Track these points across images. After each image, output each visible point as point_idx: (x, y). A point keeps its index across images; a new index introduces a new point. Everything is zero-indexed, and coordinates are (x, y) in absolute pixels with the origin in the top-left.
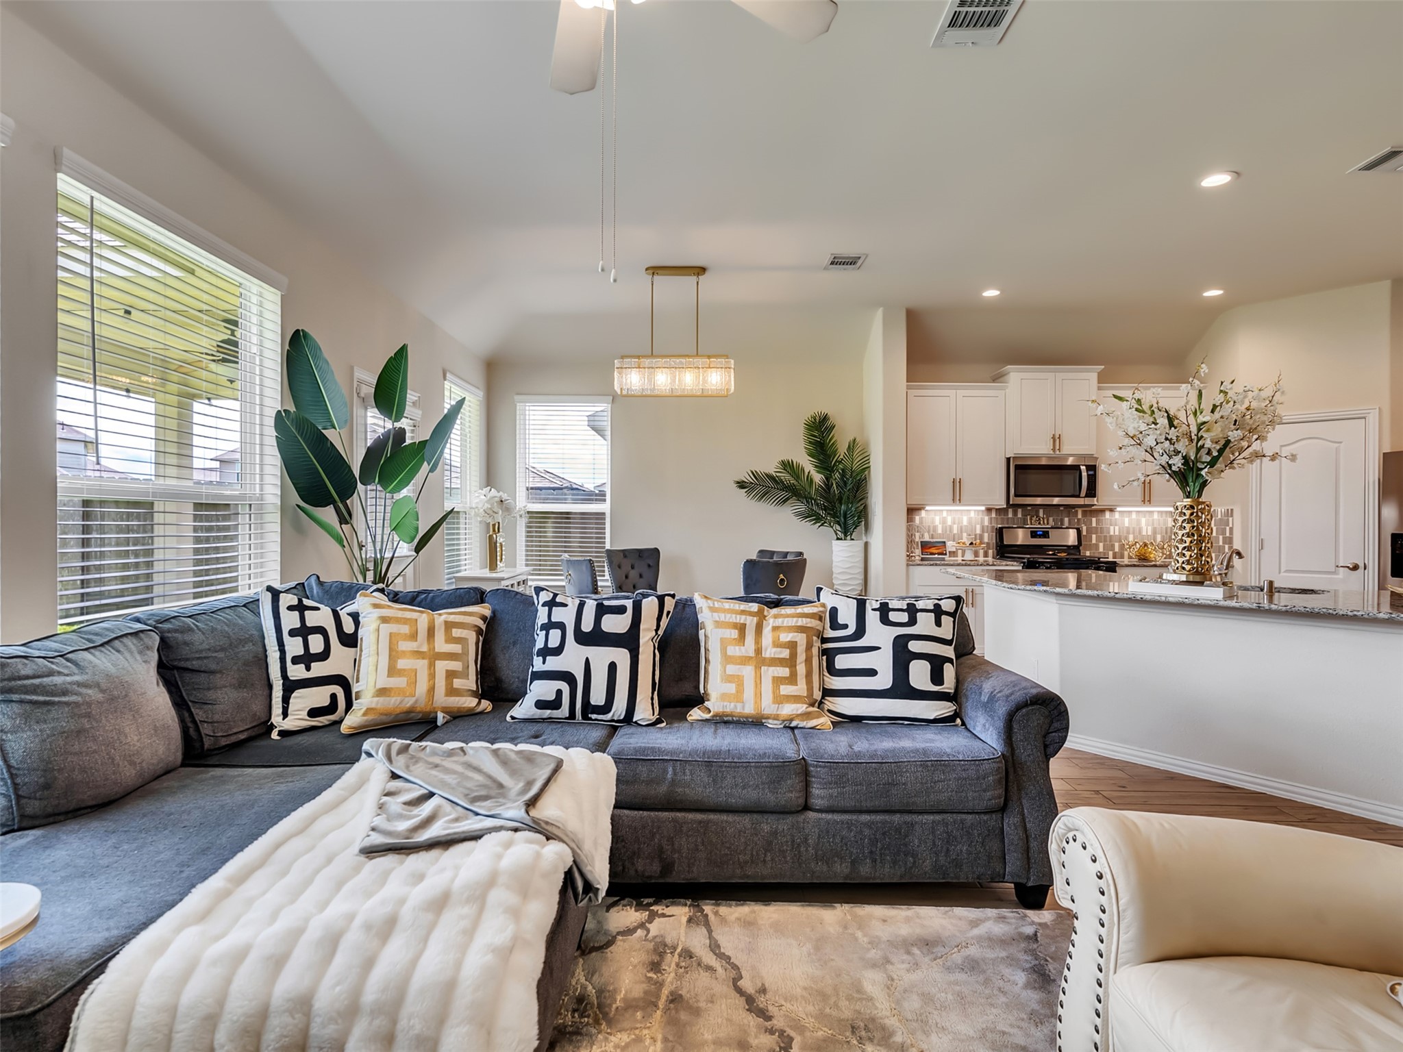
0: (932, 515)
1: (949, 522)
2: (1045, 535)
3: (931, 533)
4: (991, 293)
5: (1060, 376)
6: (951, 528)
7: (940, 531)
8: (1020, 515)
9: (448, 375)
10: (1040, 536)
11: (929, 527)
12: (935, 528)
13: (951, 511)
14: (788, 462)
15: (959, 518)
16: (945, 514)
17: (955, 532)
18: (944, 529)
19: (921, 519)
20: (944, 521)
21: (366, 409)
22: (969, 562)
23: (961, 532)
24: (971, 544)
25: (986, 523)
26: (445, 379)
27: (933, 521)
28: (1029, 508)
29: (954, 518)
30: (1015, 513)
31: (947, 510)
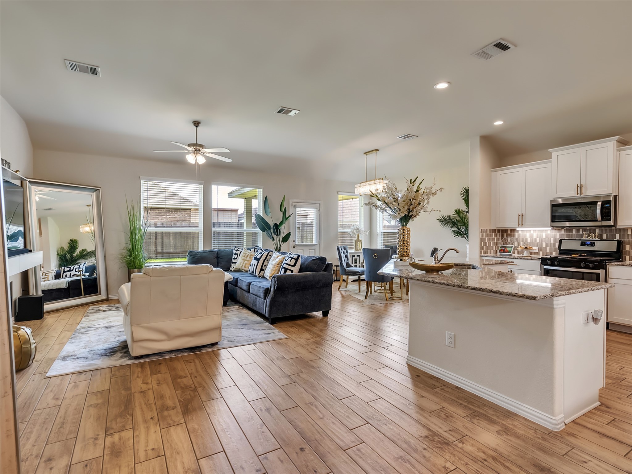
0: (525, 233)
1: (535, 236)
2: (592, 244)
3: (524, 242)
4: (499, 123)
5: (584, 149)
6: (536, 240)
7: (529, 241)
8: (581, 232)
9: (339, 193)
10: (588, 245)
11: (523, 239)
12: (526, 240)
13: (535, 230)
14: (458, 210)
15: (540, 234)
16: (532, 232)
17: (538, 241)
18: (532, 240)
19: (519, 235)
20: (531, 236)
21: (296, 208)
22: (525, 258)
23: (542, 242)
24: (526, 248)
25: (558, 237)
26: (338, 194)
27: (525, 236)
28: (589, 228)
29: (537, 234)
30: (578, 231)
31: (533, 230)
